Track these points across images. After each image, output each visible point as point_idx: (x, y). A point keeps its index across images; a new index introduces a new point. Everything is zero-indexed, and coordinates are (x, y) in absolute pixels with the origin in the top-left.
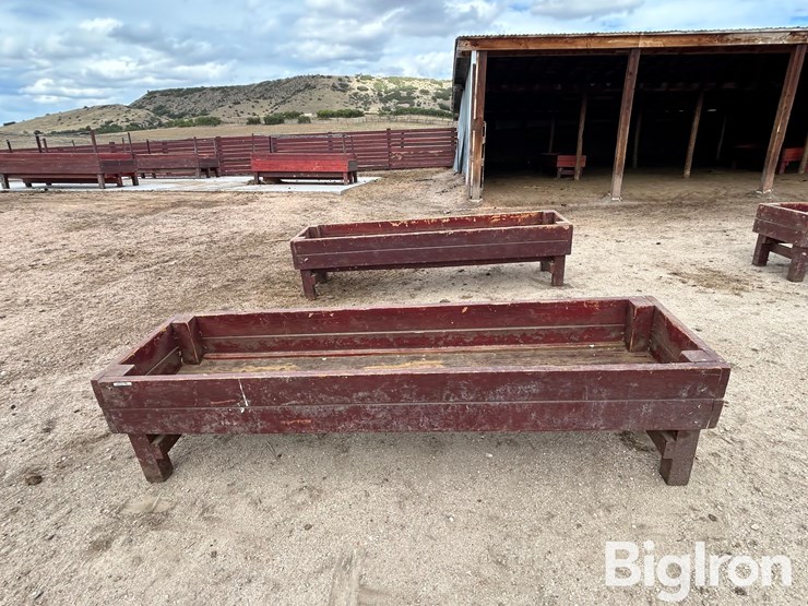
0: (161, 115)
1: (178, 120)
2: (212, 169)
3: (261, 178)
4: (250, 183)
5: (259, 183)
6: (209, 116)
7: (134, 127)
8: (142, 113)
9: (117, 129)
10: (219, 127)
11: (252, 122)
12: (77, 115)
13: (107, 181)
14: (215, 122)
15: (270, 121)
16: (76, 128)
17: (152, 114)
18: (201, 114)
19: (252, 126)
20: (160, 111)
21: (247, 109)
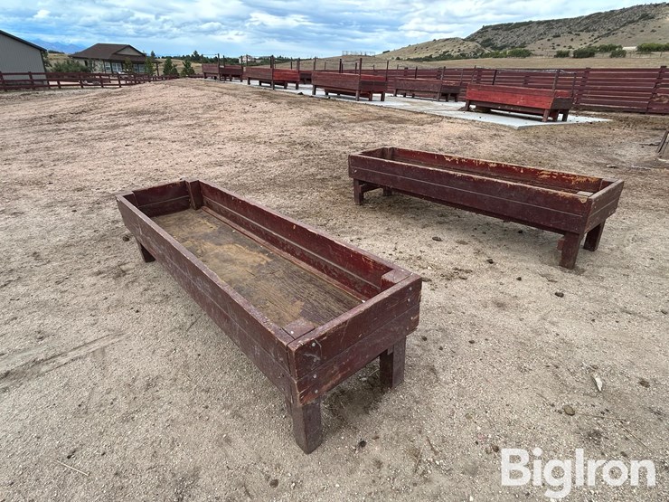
0: (485, 47)
1: (497, 52)
2: (452, 95)
3: (473, 107)
4: (462, 109)
5: (469, 110)
6: (526, 48)
7: (463, 56)
8: (472, 44)
9: (450, 57)
10: (527, 59)
11: (561, 55)
12: (427, 46)
13: (362, 95)
14: (528, 54)
15: (580, 54)
16: (422, 56)
17: (480, 46)
18: (520, 47)
19: (559, 59)
20: (487, 43)
21: (565, 43)
